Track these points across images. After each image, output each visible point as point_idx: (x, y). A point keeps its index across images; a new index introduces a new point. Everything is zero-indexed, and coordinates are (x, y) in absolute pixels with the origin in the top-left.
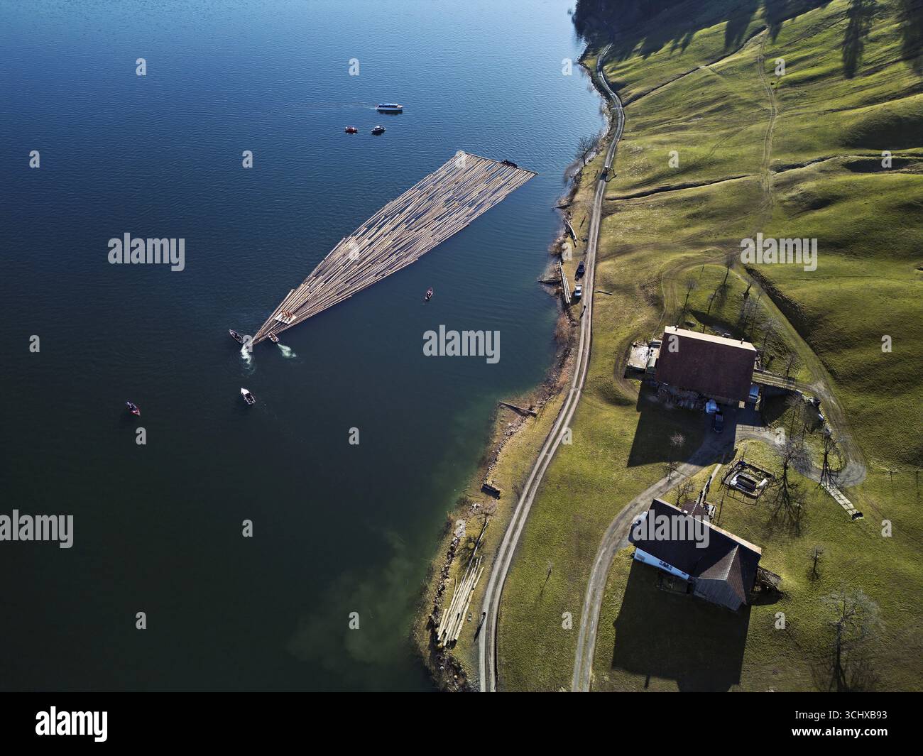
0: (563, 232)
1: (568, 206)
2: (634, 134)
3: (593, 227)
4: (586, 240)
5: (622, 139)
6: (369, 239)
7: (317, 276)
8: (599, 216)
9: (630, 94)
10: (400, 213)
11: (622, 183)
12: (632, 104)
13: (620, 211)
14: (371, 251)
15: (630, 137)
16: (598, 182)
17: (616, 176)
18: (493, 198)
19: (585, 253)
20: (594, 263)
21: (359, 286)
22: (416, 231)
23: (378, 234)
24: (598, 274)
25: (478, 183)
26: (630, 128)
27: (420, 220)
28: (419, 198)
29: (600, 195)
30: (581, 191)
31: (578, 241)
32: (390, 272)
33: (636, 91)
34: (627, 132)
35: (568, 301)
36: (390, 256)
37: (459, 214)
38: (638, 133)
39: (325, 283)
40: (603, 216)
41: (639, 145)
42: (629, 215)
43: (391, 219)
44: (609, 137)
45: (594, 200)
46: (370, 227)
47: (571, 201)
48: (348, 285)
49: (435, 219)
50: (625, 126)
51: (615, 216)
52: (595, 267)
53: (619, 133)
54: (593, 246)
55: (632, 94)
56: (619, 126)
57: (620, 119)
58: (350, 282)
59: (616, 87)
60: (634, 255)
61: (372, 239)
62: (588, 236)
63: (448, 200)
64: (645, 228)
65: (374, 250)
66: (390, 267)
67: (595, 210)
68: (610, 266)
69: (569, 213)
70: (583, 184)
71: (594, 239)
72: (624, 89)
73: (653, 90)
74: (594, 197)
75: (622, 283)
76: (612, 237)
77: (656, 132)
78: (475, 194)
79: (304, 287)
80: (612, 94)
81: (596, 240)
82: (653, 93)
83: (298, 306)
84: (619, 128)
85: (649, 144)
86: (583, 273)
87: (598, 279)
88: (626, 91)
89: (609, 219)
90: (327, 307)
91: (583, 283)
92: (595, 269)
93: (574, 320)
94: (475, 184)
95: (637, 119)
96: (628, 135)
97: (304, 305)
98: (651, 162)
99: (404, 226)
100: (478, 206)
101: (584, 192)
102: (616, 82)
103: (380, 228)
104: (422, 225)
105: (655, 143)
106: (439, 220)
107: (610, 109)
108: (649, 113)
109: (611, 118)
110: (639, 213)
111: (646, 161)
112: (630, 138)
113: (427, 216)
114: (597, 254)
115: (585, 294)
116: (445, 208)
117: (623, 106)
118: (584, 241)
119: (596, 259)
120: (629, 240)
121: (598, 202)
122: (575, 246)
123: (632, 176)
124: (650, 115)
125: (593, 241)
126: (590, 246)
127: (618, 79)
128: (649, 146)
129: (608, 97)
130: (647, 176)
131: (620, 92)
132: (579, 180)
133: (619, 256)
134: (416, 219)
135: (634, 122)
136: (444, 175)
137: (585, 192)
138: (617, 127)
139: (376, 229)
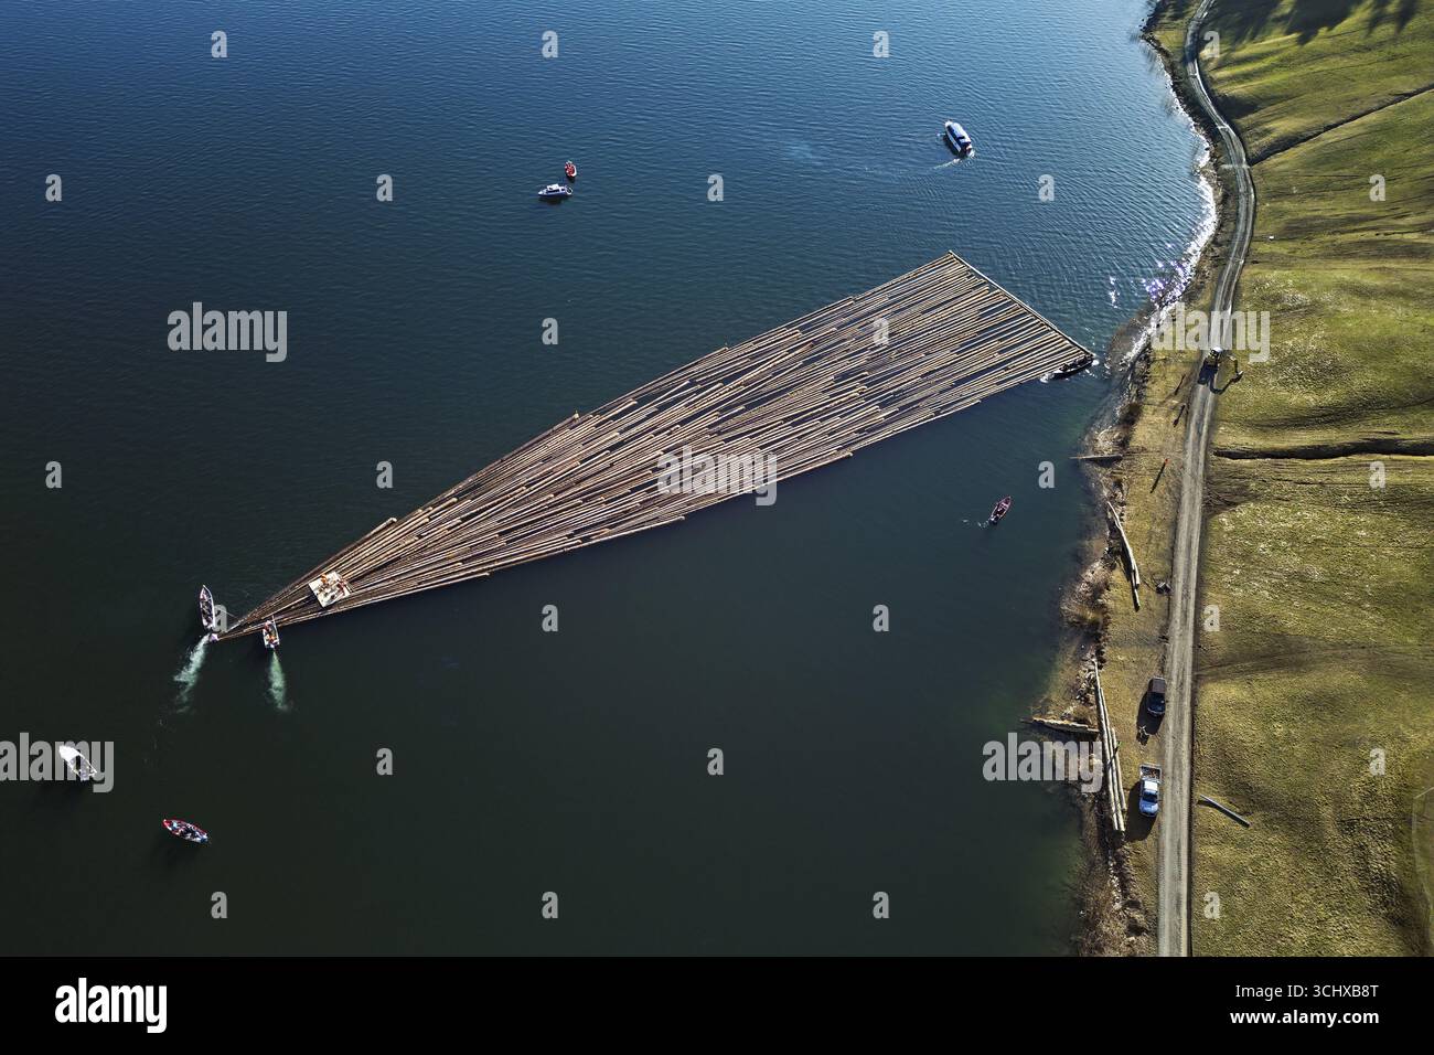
0: (1100, 545)
1: (1118, 459)
2: (1280, 249)
3: (1182, 543)
4: (1165, 591)
5: (1252, 259)
6: (621, 432)
7: (460, 496)
8: (1198, 507)
9: (1268, 131)
10: (726, 381)
11: (1258, 405)
12: (1273, 160)
13: (1255, 498)
14: (607, 464)
15: (1272, 255)
16: (1194, 389)
17: (1239, 378)
18: (949, 397)
19: (1165, 639)
20: (1188, 680)
21: (520, 553)
22: (726, 441)
23: (648, 423)
24: (1206, 731)
25: (938, 347)
26: (1270, 228)
27: (755, 412)
28: (790, 352)
29: (1200, 434)
30: (1148, 415)
31: (1144, 589)
32: (607, 534)
33: (1283, 126)
34: (1263, 239)
35: (1120, 822)
36: (633, 490)
37: (847, 420)
38: (1291, 245)
39: (464, 520)
40: (1211, 508)
41: (1302, 288)
42: (1280, 519)
43: (698, 392)
44: (1218, 251)
45: (1184, 451)
46: (642, 401)
47: (1123, 443)
48: (502, 542)
49: (786, 420)
50: (1259, 223)
51: (1242, 512)
52: (1194, 693)
53: (1243, 241)
54: (1185, 613)
55: (1275, 135)
56: (1242, 219)
57: (1243, 200)
58: (510, 536)
59: (1233, 108)
60: (1310, 682)
61: (627, 434)
62: (1170, 575)
63: (845, 376)
64: (1334, 579)
65: (612, 465)
66: (612, 522)
67: (1187, 485)
68: (1238, 707)
69: (1118, 484)
70: (1155, 391)
71: (1186, 587)
72: (1252, 116)
73: (1329, 128)
74: (1185, 439)
75: (1280, 788)
76: (1239, 592)
77: (1343, 253)
78: (913, 376)
79: (421, 517)
80: (1223, 126)
81: (1193, 595)
82: (1329, 137)
83: (375, 563)
84: (1241, 227)
85: (1328, 288)
86: (1160, 718)
87: (1206, 750)
88: (1257, 124)
89: (1224, 518)
90: (426, 587)
91: (1161, 756)
92: (1194, 705)
93: (1134, 904)
94: (928, 350)
95: (1287, 205)
96: (1264, 248)
97: (386, 565)
98: (1340, 354)
99: (712, 418)
100: (901, 409)
101: (1156, 419)
102: (1233, 97)
103: (662, 408)
104: (750, 427)
105: (1343, 287)
106: (794, 425)
107: (1216, 166)
108: (1317, 191)
109: (1221, 193)
110: (1311, 519)
111: (1324, 345)
112: (1272, 261)
113: (773, 407)
114: (1197, 646)
115: (1168, 800)
116: (827, 395)
117: (1251, 162)
118: (1159, 591)
119: (1195, 666)
120: (1293, 618)
121: (1195, 459)
122: (1137, 608)
123: (1284, 383)
124: (1322, 198)
125: (1186, 596)
126: (1177, 614)
127: (1238, 90)
128: (1327, 297)
129: (1213, 135)
130: (1329, 397)
131: (1243, 122)
132: (1145, 377)
133: (1265, 670)
134: (748, 408)
135: (1282, 213)
136: (878, 305)
137: (1159, 418)
138: (1236, 221)
139: (652, 409)
